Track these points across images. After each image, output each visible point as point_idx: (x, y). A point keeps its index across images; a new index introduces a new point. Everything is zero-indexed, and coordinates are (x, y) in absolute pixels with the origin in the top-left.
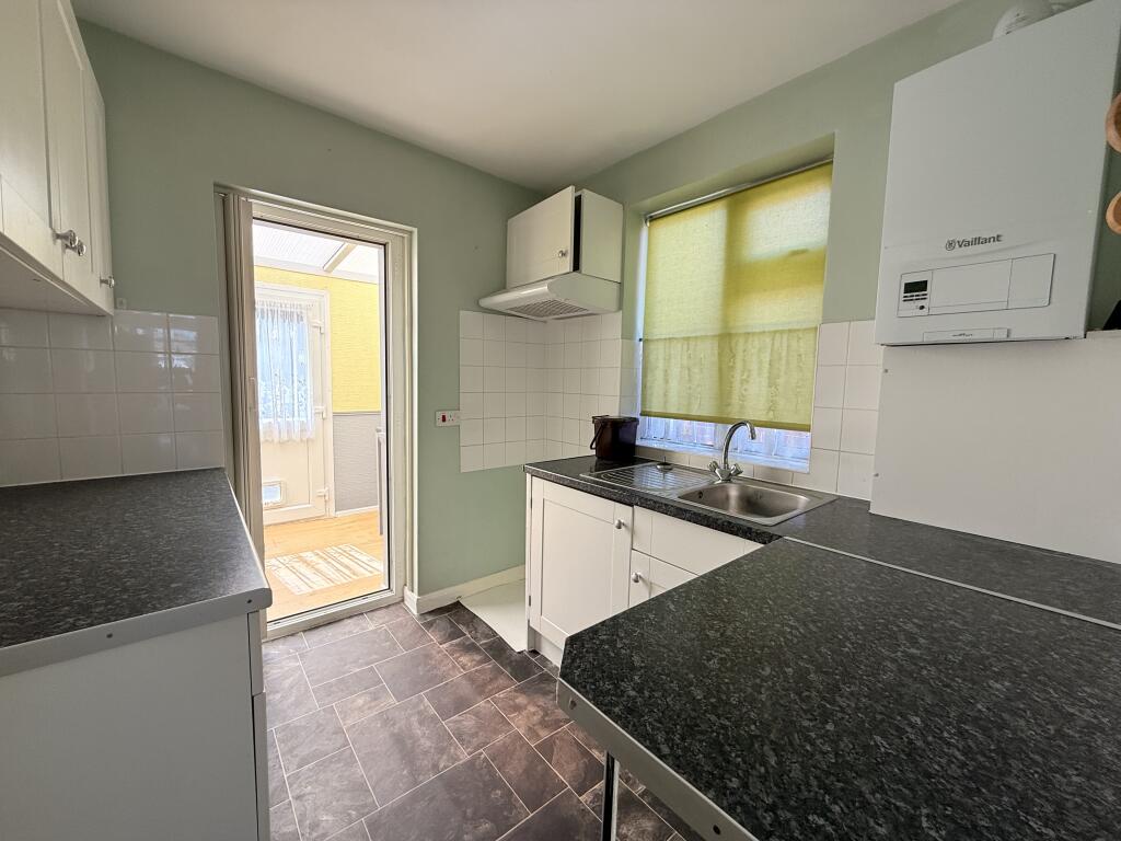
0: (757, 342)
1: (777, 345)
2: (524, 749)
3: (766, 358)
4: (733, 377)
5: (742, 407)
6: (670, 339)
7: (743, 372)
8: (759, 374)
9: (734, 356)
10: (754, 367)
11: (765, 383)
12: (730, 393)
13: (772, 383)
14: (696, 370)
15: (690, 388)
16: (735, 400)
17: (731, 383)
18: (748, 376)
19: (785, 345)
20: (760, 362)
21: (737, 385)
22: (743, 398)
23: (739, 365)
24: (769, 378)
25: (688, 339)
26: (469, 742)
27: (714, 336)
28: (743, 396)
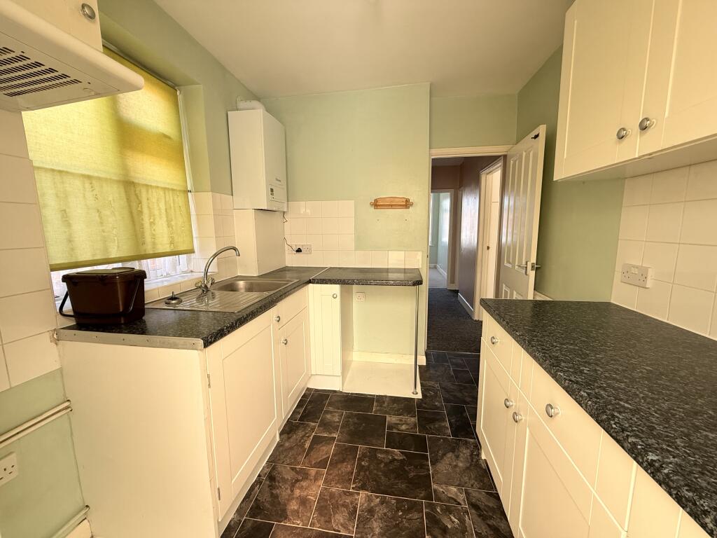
0: (155, 194)
1: (167, 197)
2: (332, 472)
3: (162, 206)
4: (142, 220)
5: (154, 244)
6: (60, 172)
7: (150, 216)
8: (161, 218)
9: (140, 203)
10: (156, 212)
11: (165, 225)
12: (143, 233)
13: (169, 226)
14: (108, 213)
15: (104, 232)
16: (148, 239)
17: (142, 225)
18: (154, 220)
19: (171, 199)
20: (160, 209)
21: (147, 225)
22: (153, 236)
23: (145, 211)
24: (167, 221)
25: (89, 177)
26: (352, 503)
27: (119, 182)
28: (154, 235)
